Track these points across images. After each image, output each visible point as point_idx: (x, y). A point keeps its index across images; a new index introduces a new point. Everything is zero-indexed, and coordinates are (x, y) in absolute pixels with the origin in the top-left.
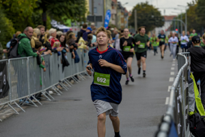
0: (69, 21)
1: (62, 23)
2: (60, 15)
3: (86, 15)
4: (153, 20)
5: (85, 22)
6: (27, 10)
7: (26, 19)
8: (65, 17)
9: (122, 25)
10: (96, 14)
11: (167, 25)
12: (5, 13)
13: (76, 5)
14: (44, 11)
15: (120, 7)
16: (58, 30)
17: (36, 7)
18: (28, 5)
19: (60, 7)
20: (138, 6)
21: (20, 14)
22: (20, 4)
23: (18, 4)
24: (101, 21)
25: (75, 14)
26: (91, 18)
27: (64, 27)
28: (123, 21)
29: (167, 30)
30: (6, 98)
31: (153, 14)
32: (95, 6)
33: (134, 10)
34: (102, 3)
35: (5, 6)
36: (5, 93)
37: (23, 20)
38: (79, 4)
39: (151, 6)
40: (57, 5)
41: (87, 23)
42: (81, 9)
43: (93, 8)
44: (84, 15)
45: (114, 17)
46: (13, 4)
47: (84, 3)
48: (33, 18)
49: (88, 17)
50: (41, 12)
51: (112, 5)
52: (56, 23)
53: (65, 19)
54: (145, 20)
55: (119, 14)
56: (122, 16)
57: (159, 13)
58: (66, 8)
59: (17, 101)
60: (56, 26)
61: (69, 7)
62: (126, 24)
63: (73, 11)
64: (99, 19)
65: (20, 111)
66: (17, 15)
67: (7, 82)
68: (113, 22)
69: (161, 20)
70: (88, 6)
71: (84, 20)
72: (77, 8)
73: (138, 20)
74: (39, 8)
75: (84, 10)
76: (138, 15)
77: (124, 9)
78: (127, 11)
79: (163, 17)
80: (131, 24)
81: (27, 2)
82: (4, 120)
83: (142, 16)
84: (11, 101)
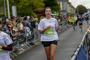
0: (55, 13)
3: (61, 10)
4: (84, 10)
5: (60, 13)
8: (54, 11)
9: (73, 13)
11: (88, 12)
13: (57, 7)
15: (72, 7)
20: (78, 6)
24: (66, 12)
25: (57, 10)
26: (62, 11)
28: (73, 11)
30: (33, 40)
31: (83, 8)
32: (64, 7)
33: (77, 8)
34: (66, 5)
35: (33, 9)
36: (33, 38)
39: (83, 6)
42: (59, 8)
43: (63, 8)
44: (60, 10)
45: (70, 10)
46: (36, 8)
47: (60, 6)
49: (61, 11)
51: (70, 6)
54: (81, 11)
55: (72, 9)
56: (73, 10)
57: (86, 8)
58: (53, 8)
59: (37, 41)
61: (54, 8)
62: (75, 12)
64: (65, 11)
65: (38, 44)
67: (34, 34)
68: (70, 12)
69: (86, 11)
71: (60, 12)
72: (57, 8)
73: (79, 11)
76: (79, 9)
77: (74, 7)
78: (75, 8)
79: (87, 9)
80: (76, 12)
81: (40, 7)
82: (33, 47)
84: (35, 41)
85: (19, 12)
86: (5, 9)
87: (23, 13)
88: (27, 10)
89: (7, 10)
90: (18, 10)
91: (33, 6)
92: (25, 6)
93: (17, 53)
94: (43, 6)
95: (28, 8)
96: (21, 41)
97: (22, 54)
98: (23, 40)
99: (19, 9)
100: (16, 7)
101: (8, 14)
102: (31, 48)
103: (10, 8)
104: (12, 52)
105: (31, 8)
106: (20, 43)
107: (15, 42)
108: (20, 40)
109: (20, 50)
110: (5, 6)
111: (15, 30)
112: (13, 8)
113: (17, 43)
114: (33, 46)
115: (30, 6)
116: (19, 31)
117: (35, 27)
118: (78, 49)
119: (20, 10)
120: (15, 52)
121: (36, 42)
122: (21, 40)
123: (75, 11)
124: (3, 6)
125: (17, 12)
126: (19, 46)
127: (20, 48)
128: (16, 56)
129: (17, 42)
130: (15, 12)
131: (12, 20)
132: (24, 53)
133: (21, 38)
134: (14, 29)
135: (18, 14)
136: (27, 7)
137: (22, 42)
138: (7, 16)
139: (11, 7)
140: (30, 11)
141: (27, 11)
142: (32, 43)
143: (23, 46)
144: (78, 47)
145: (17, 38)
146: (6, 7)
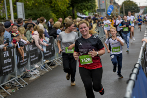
0: (87, 13)
1: (83, 14)
2: (82, 10)
3: (96, 9)
4: (134, 9)
6: (64, 8)
7: (64, 13)
8: (85, 10)
9: (117, 13)
10: (102, 8)
11: (141, 11)
12: (52, 10)
13: (90, 4)
14: (73, 8)
15: (115, 3)
16: (81, 18)
17: (68, 6)
18: (64, 6)
19: (81, 5)
20: (125, 2)
21: (60, 11)
22: (60, 5)
23: (58, 5)
24: (104, 11)
26: (99, 10)
27: (84, 16)
28: (117, 11)
29: (142, 14)
30: (54, 57)
31: (133, 6)
32: (101, 3)
33: (122, 4)
35: (52, 7)
36: (53, 54)
37: (62, 13)
38: (91, 3)
40: (79, 5)
41: (96, 14)
43: (100, 5)
44: (95, 9)
46: (56, 5)
47: (95, 2)
48: (67, 12)
49: (97, 10)
50: (71, 8)
51: (111, 2)
52: (80, 14)
53: (85, 12)
54: (129, 9)
55: (115, 7)
56: (116, 8)
57: (136, 5)
58: (84, 6)
60: (80, 16)
61: (86, 5)
62: (119, 12)
63: (89, 7)
64: (103, 10)
65: (62, 64)
66: (58, 11)
67: (54, 48)
68: (112, 12)
69: (138, 9)
70: (97, 4)
71: (95, 11)
72: (91, 5)
73: (125, 10)
74: (69, 7)
75: (95, 6)
76: (125, 7)
77: (117, 4)
78: (119, 5)
79: (139, 7)
80: (122, 12)
81: (63, 4)
82: (53, 69)
83: (127, 8)
84: (56, 59)
85: (29, 12)
86: (6, 7)
87: (35, 15)
88: (41, 8)
89: (9, 10)
90: (26, 8)
91: (51, 2)
92: (38, 3)
93: (28, 79)
94: (68, 2)
95: (43, 6)
96: (33, 59)
97: (36, 80)
98: (37, 58)
99: (28, 8)
100: (23, 4)
101: (10, 15)
102: (49, 71)
103: (13, 6)
104: (20, 77)
105: (47, 6)
106: (33, 63)
107: (25, 61)
108: (31, 57)
109: (32, 73)
110: (5, 2)
111: (24, 41)
112: (19, 6)
113: (27, 63)
114: (53, 67)
115: (46, 2)
116: (31, 42)
117: (57, 37)
118: (135, 71)
119: (31, 8)
120: (24, 77)
121: (58, 61)
122: (34, 57)
123: (119, 10)
124: (2, 2)
125: (25, 12)
126: (31, 68)
127: (32, 71)
128: (27, 83)
129: (27, 60)
130: (22, 13)
131: (19, 25)
132: (39, 79)
133: (33, 55)
134: (22, 40)
135: (28, 16)
136: (41, 3)
137: (35, 60)
138: (10, 18)
139: (16, 4)
140: (47, 11)
141: (41, 11)
142: (51, 62)
143: (37, 68)
144: (135, 67)
145: (27, 54)
146: (7, 3)
